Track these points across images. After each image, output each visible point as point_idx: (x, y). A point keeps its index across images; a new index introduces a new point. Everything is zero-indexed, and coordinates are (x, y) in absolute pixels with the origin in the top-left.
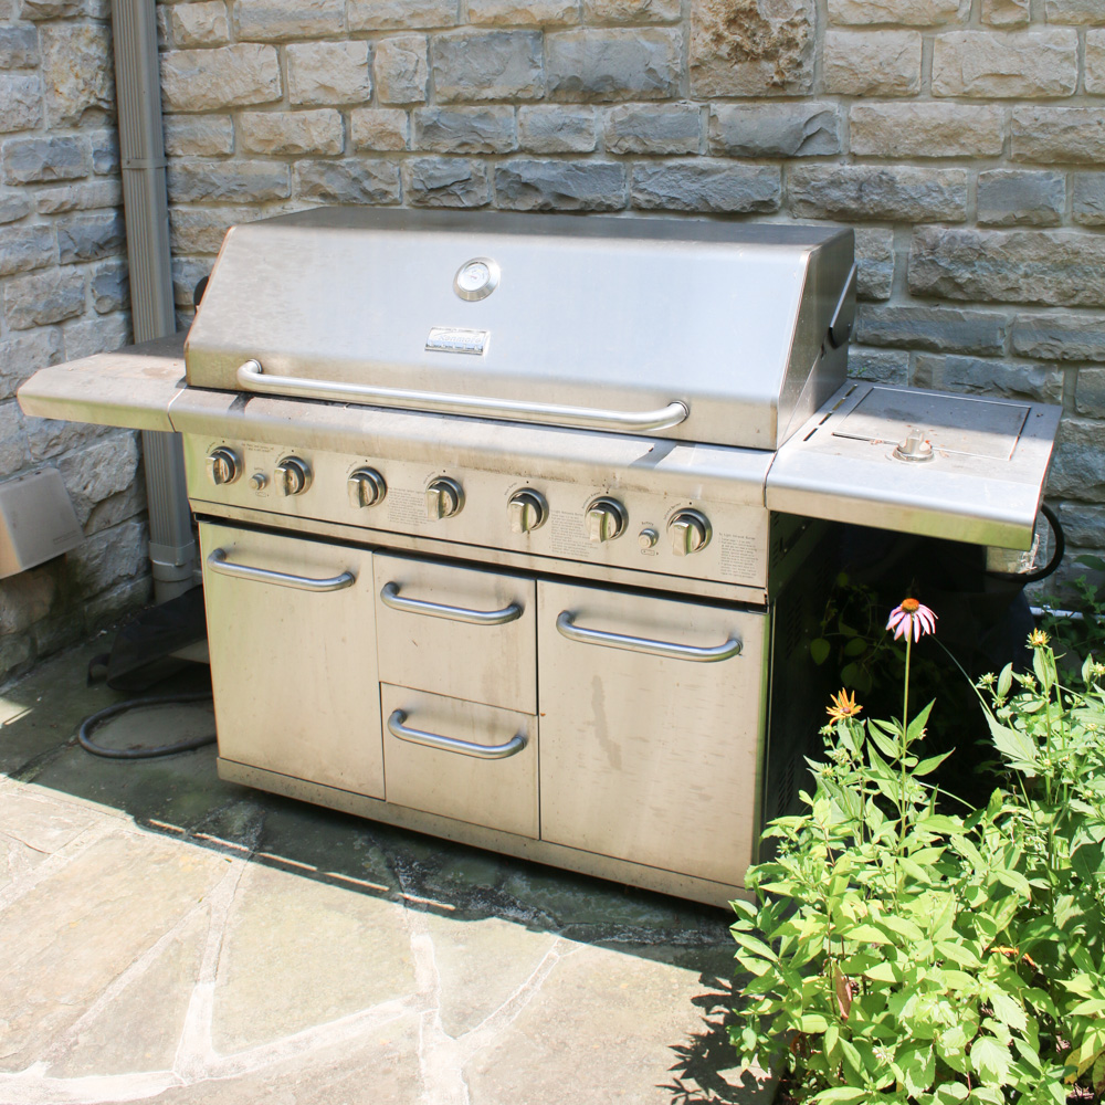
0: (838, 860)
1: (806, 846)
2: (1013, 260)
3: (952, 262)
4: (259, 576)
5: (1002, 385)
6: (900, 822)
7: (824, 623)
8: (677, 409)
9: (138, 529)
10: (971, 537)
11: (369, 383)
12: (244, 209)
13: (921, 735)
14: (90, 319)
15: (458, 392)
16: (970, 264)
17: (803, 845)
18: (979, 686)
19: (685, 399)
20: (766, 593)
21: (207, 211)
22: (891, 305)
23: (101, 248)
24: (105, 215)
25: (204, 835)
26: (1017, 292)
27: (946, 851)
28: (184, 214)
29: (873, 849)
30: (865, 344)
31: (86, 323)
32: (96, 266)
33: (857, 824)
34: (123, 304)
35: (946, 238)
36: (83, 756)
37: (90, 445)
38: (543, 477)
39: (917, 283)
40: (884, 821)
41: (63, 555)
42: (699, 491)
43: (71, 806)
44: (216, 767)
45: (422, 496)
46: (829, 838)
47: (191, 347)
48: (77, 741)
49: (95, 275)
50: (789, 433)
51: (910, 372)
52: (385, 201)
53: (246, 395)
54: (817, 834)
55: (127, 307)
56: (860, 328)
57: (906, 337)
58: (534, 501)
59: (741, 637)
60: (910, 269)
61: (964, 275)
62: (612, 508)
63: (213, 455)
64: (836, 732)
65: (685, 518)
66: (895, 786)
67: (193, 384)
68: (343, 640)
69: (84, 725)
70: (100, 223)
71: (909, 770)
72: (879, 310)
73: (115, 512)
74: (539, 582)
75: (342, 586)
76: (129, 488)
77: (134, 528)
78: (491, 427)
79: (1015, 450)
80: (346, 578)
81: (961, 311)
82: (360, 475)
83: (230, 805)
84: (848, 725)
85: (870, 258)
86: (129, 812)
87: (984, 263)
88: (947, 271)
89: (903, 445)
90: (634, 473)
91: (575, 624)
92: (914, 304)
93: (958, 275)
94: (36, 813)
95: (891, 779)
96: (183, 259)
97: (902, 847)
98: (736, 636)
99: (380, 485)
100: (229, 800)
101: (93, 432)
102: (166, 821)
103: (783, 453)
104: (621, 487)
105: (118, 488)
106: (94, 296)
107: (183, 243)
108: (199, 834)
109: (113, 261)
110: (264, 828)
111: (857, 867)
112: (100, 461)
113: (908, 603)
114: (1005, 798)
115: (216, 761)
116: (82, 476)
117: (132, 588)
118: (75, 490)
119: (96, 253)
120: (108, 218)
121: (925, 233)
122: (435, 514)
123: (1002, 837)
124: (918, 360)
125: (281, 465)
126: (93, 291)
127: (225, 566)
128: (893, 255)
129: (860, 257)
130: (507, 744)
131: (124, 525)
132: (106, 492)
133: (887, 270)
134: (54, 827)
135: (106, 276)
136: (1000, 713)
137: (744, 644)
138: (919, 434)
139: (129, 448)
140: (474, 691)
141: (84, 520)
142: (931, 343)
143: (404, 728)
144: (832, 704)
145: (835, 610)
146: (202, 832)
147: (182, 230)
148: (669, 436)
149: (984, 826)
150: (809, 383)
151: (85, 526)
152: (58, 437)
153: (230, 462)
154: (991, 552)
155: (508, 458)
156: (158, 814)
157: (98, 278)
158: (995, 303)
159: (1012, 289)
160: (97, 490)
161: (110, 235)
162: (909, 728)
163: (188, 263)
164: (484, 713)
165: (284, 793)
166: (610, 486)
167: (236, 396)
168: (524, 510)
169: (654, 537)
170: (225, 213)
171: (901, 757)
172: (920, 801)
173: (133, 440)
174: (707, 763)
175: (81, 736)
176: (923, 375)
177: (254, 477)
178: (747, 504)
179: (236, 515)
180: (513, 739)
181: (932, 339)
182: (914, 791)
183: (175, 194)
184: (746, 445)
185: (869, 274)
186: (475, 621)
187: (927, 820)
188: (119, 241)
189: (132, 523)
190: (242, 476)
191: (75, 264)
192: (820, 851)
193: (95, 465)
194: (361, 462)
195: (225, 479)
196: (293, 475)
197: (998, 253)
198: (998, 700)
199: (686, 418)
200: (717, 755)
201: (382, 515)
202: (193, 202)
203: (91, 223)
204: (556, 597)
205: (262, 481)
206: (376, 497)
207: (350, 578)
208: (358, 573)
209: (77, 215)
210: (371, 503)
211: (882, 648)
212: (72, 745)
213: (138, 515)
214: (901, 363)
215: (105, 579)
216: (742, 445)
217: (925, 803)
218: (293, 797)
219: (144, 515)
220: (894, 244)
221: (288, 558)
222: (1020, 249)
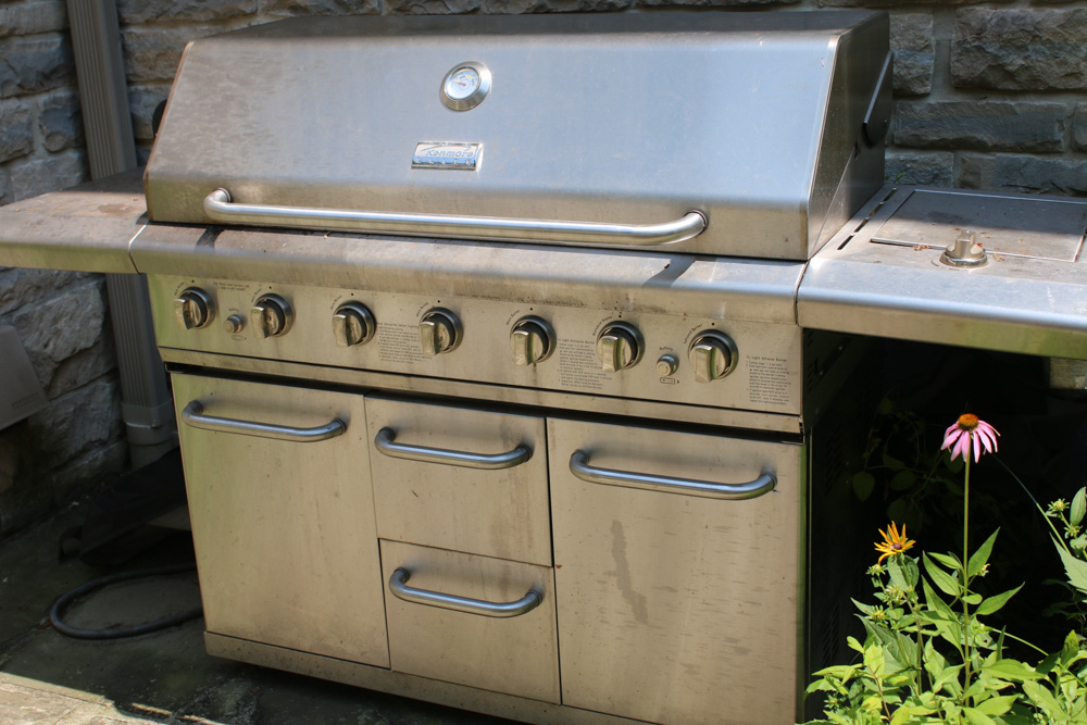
0: (895, 713)
1: (857, 700)
2: (1073, 40)
3: (1001, 47)
4: (240, 428)
5: (1063, 186)
6: (963, 669)
7: (866, 455)
8: (694, 219)
9: (108, 390)
10: (1033, 348)
11: (351, 208)
12: (205, 27)
13: (983, 570)
14: (39, 158)
15: (450, 212)
16: (1023, 48)
17: (853, 699)
18: (1049, 513)
19: (703, 208)
20: (801, 421)
21: (164, 32)
22: (932, 100)
23: (46, 79)
24: (49, 41)
25: (193, 717)
26: (1077, 78)
27: (1017, 701)
28: (138, 37)
29: (934, 699)
30: (903, 146)
31: (36, 162)
32: (42, 99)
33: (914, 673)
34: (76, 140)
35: (994, 20)
36: (56, 639)
37: (48, 299)
38: (548, 302)
39: (961, 73)
40: (945, 667)
41: (24, 421)
42: (723, 310)
43: (44, 694)
44: (204, 642)
45: (415, 330)
46: (883, 689)
47: (151, 178)
48: (49, 623)
49: (43, 109)
50: (820, 242)
51: (955, 174)
52: (361, 11)
53: (214, 228)
54: (869, 685)
55: (81, 143)
56: (897, 129)
57: (950, 135)
58: (538, 329)
59: (775, 472)
60: (953, 59)
61: (1015, 61)
62: (626, 334)
63: (182, 297)
64: (886, 572)
65: (707, 341)
66: (956, 628)
67: (155, 219)
68: (337, 495)
69: (56, 606)
70: (44, 50)
71: (973, 608)
72: (919, 107)
73: (83, 371)
74: (549, 419)
75: (331, 435)
76: (96, 344)
77: (104, 388)
78: (487, 250)
79: (1080, 250)
80: (337, 426)
81: (1013, 103)
82: (347, 309)
83: (221, 683)
84: (899, 563)
85: (907, 48)
86: (109, 697)
87: (1038, 46)
88: (996, 57)
89: (952, 249)
90: (649, 292)
91: (591, 464)
92: (958, 98)
93: (1008, 61)
94: (5, 704)
95: (951, 619)
96: (141, 87)
97: (967, 696)
98: (769, 470)
99: (369, 321)
100: (219, 678)
101: (51, 283)
102: (150, 704)
103: (816, 263)
104: (635, 309)
105: (83, 345)
106: (43, 133)
107: (139, 69)
108: (187, 717)
109: (62, 93)
110: (258, 706)
111: (917, 719)
112: (61, 316)
113: (963, 419)
114: (1081, 643)
115: (202, 635)
116: (42, 333)
117: (105, 454)
118: (35, 349)
119: (42, 84)
120: (52, 44)
121: (969, 16)
122: (430, 350)
123: (1080, 686)
124: (963, 161)
125: (259, 304)
126: (41, 127)
127: (202, 419)
128: (933, 43)
129: (897, 46)
130: (521, 600)
131: (92, 386)
132: (70, 350)
133: (926, 61)
134: (26, 718)
135: (55, 109)
136: (1073, 543)
137: (779, 478)
138: (969, 236)
139: (93, 300)
140: (483, 544)
141: (47, 381)
142: (979, 141)
143: (407, 588)
144: (881, 540)
145: (879, 440)
146: (190, 714)
147: (138, 54)
148: (687, 250)
149: (1059, 674)
150: (842, 186)
151: (48, 389)
152: (12, 291)
153: (202, 304)
154: (1055, 366)
155: (508, 282)
156: (142, 697)
157: (46, 112)
158: (1052, 91)
159: (1072, 74)
160: (60, 348)
161: (56, 63)
162: (970, 561)
163: (148, 92)
164: (495, 567)
165: (278, 666)
166: (622, 309)
167: (204, 230)
168: (529, 341)
169: (674, 363)
170: (183, 31)
171: (963, 595)
172: (985, 646)
173: (97, 292)
174: (742, 613)
175: (53, 617)
176: (970, 178)
177: (229, 319)
178: (777, 321)
179: (213, 362)
180: (527, 595)
181: (980, 136)
182: (979, 634)
183: (127, 14)
184: (773, 257)
185: (906, 67)
186: (480, 465)
187: (994, 665)
188: (67, 70)
189: (101, 383)
190: (216, 319)
191: (18, 96)
192: (873, 703)
193: (56, 320)
194: (346, 296)
195: (197, 322)
196: (272, 314)
197: (1055, 34)
198: (1072, 530)
199: (705, 229)
200: (754, 603)
201: (372, 354)
202: (148, 23)
203: (34, 50)
204: (567, 436)
205: (238, 323)
206: (364, 335)
207: (341, 426)
208: (349, 420)
209: (17, 42)
210: (360, 341)
211: (933, 481)
212: (43, 627)
213: (108, 374)
214: (945, 165)
215: (75, 444)
216: (769, 256)
217: (991, 648)
218: (290, 670)
219: (114, 374)
220: (934, 31)
221: (272, 408)
222: (1080, 28)
